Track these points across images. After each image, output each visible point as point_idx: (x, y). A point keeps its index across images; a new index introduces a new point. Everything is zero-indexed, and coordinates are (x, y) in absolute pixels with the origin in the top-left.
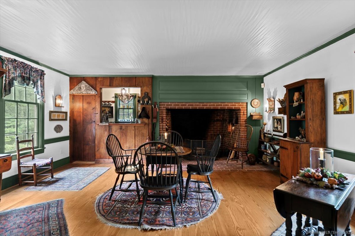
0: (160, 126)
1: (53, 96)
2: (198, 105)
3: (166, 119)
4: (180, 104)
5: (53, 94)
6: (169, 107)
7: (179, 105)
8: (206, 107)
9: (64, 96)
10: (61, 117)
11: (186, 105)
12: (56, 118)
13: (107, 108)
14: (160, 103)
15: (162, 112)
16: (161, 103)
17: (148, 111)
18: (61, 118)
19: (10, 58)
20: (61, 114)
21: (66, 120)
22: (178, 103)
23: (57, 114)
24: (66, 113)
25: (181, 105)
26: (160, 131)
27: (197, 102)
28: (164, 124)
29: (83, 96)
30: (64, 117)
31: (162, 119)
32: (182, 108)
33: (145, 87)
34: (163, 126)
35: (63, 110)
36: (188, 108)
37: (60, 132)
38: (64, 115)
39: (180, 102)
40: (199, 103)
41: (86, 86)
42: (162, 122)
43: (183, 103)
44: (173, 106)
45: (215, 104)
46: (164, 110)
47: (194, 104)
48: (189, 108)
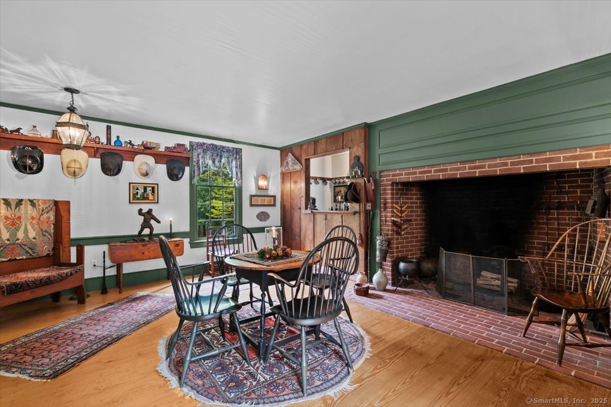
0: (381, 216)
1: (255, 177)
2: (458, 169)
3: (392, 203)
4: (418, 171)
5: (255, 175)
6: (397, 179)
7: (415, 173)
8: (479, 172)
9: (272, 175)
10: (266, 201)
11: (430, 172)
12: (260, 203)
13: (343, 188)
14: (380, 172)
15: (385, 190)
16: (384, 171)
17: (360, 189)
18: (266, 203)
19: (199, 143)
20: (266, 198)
21: (274, 205)
22: (413, 168)
23: (260, 198)
24: (274, 197)
25: (420, 173)
26: (381, 225)
27: (457, 162)
28: (388, 212)
29: (290, 172)
30: (271, 202)
31: (385, 204)
32: (422, 179)
33: (355, 147)
34: (386, 217)
35: (271, 193)
36: (436, 178)
37: (265, 220)
38: (271, 199)
39: (418, 167)
40: (462, 162)
41: (292, 159)
42: (385, 208)
43: (424, 167)
44: (404, 176)
45: (509, 161)
46: (387, 185)
47: (449, 168)
48: (438, 178)
